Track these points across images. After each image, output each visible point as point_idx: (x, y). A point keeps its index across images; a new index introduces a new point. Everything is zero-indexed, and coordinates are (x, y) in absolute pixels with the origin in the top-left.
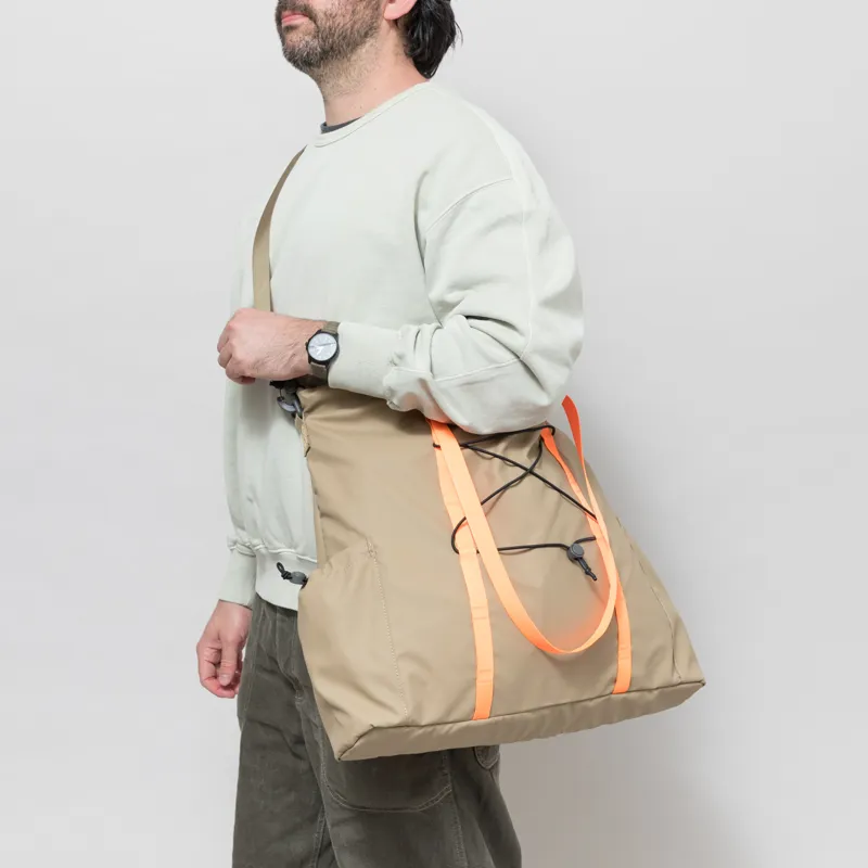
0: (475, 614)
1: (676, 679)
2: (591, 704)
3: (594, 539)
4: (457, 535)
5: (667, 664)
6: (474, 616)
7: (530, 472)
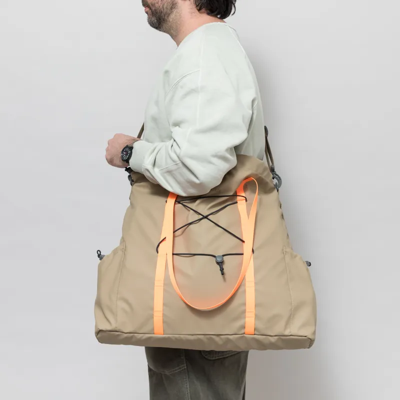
0: (156, 283)
1: (287, 333)
2: (230, 337)
3: (243, 254)
4: (160, 245)
5: (282, 323)
6: (156, 284)
7: (206, 217)
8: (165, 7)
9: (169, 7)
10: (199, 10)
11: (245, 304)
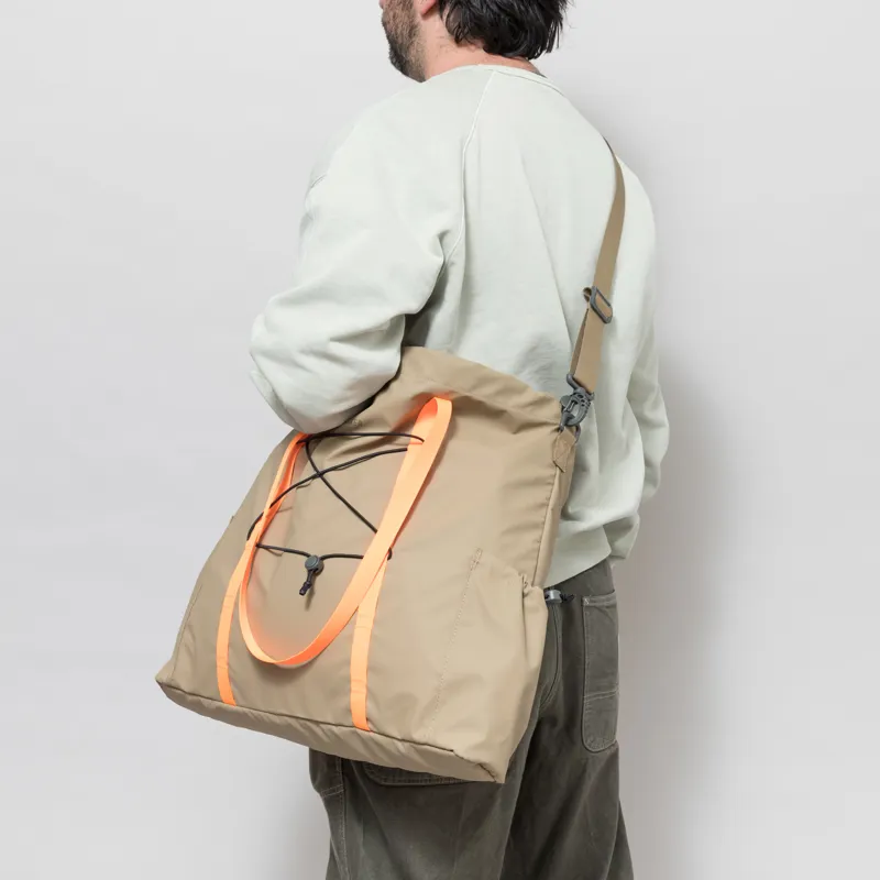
0: (226, 602)
1: (418, 736)
2: (335, 730)
3: (361, 557)
7: (321, 474)
8: (399, 31)
9: (406, 33)
10: (458, 41)
11: (348, 663)
